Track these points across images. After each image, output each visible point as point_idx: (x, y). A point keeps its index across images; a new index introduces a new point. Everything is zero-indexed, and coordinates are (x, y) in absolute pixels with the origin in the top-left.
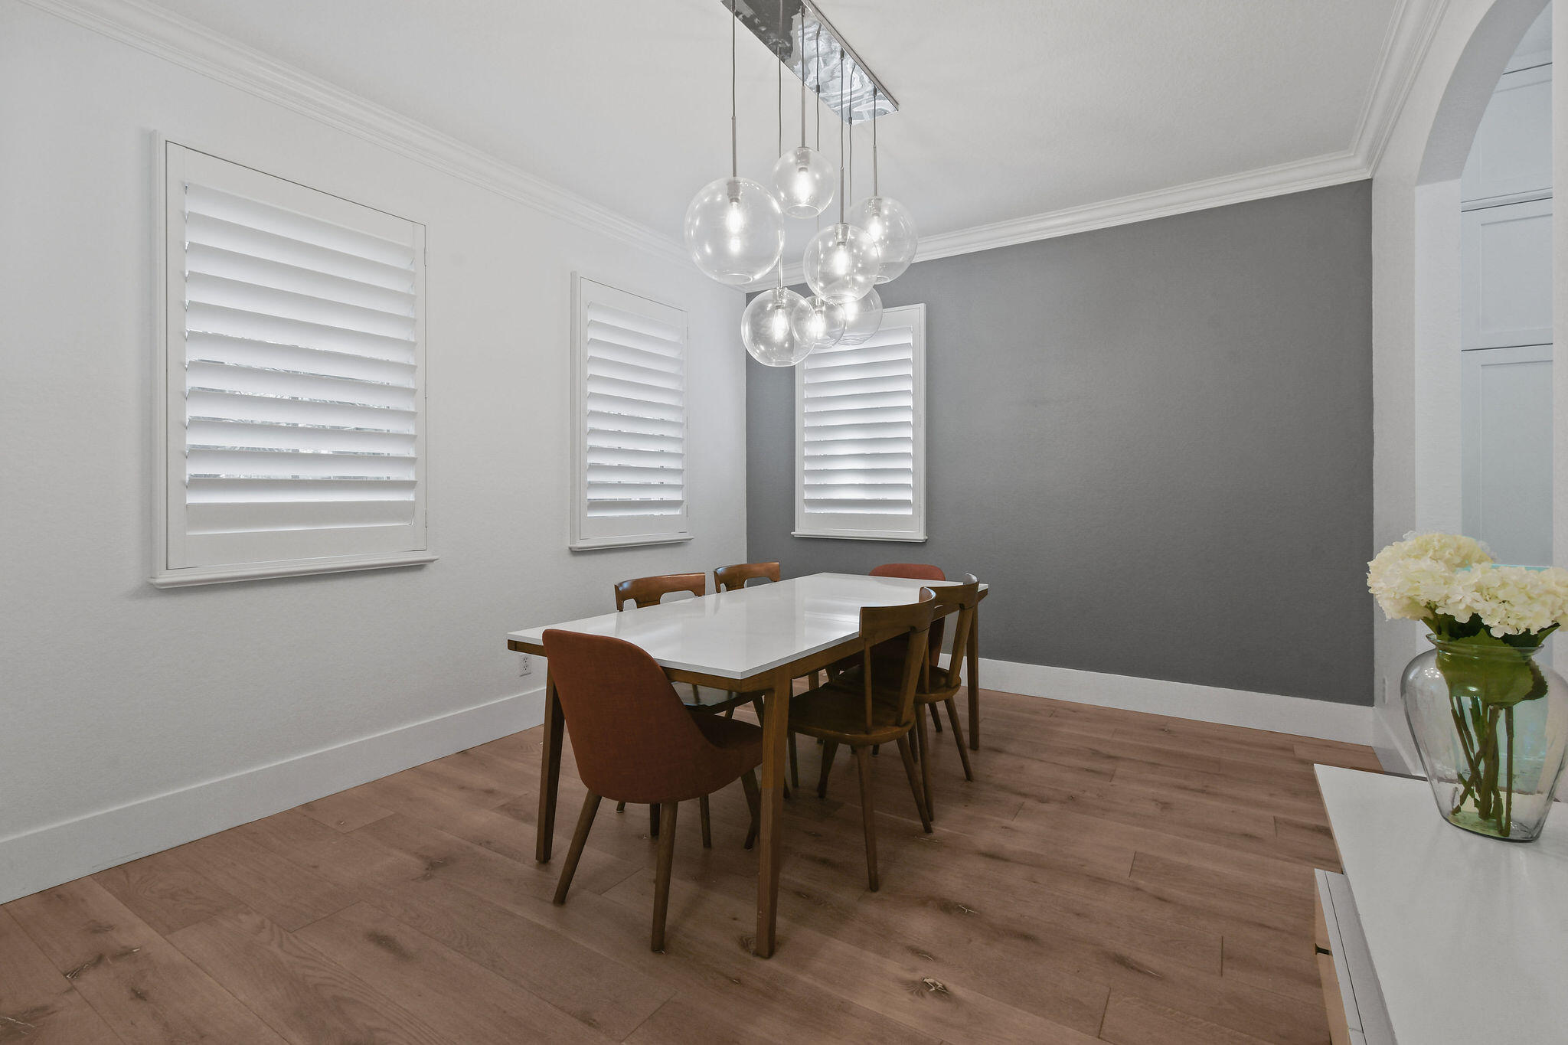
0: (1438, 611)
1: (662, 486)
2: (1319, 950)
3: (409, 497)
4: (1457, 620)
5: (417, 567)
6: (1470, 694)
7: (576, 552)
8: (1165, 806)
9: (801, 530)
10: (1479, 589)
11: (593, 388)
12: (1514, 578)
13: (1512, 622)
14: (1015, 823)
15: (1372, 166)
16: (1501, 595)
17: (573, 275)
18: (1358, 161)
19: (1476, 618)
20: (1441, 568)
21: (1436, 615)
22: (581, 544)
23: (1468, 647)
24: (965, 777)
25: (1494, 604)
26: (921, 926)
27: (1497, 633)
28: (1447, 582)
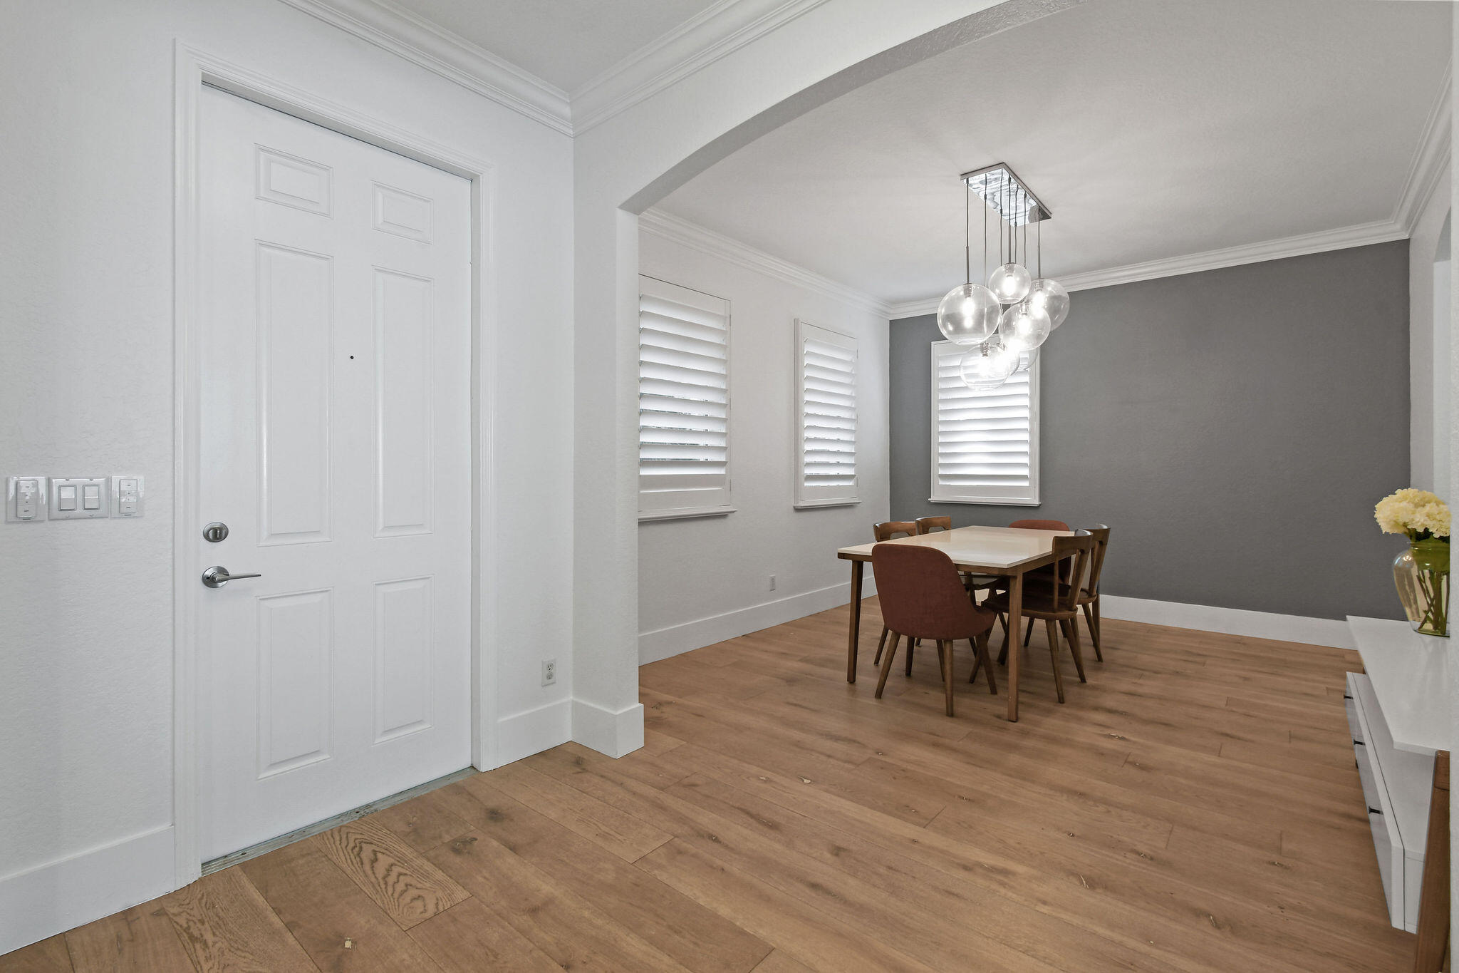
0: (1408, 527)
1: (838, 464)
2: (1346, 697)
3: (721, 471)
4: (1418, 531)
5: (723, 516)
6: (1426, 568)
7: (798, 510)
8: (1246, 679)
9: (935, 498)
10: (1428, 515)
11: (808, 397)
12: (1445, 510)
13: (1444, 530)
14: (1141, 681)
15: (1409, 231)
16: (1438, 517)
17: (796, 321)
18: (1398, 226)
19: (1426, 530)
20: (1411, 506)
21: (1409, 529)
22: (802, 504)
23: (1424, 544)
24: (1097, 659)
25: (1434, 522)
26: (1100, 717)
27: (1436, 536)
28: (1414, 513)
